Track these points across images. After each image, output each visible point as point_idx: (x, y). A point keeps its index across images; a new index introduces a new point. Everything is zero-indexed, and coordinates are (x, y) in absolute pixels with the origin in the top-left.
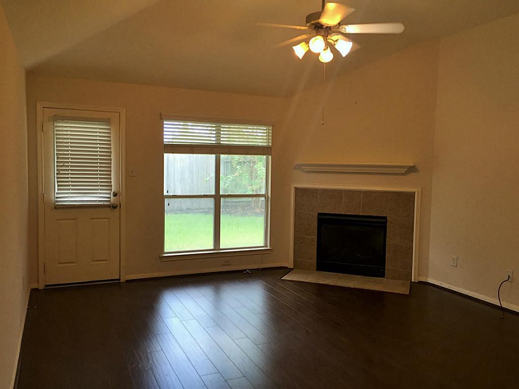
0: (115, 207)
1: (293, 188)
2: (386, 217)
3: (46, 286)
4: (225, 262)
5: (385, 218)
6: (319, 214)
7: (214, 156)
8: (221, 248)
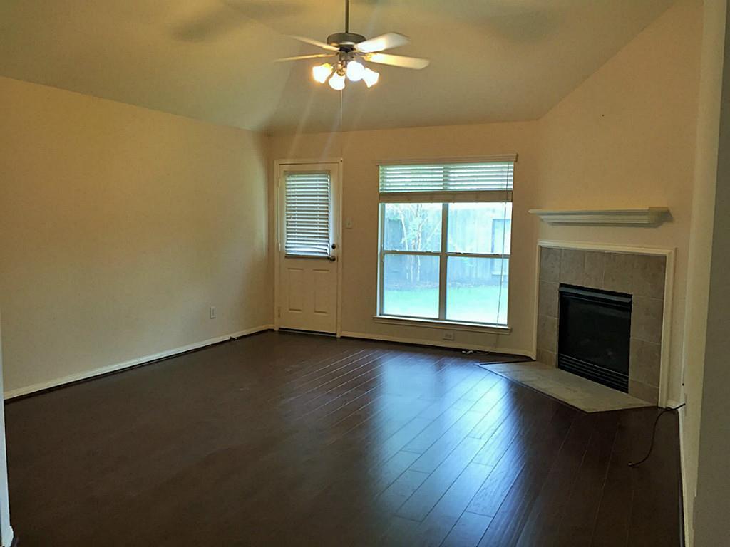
0: (334, 260)
1: (537, 247)
2: (632, 295)
3: (280, 328)
4: (447, 336)
5: (630, 296)
6: (562, 285)
7: (441, 204)
8: (447, 318)
